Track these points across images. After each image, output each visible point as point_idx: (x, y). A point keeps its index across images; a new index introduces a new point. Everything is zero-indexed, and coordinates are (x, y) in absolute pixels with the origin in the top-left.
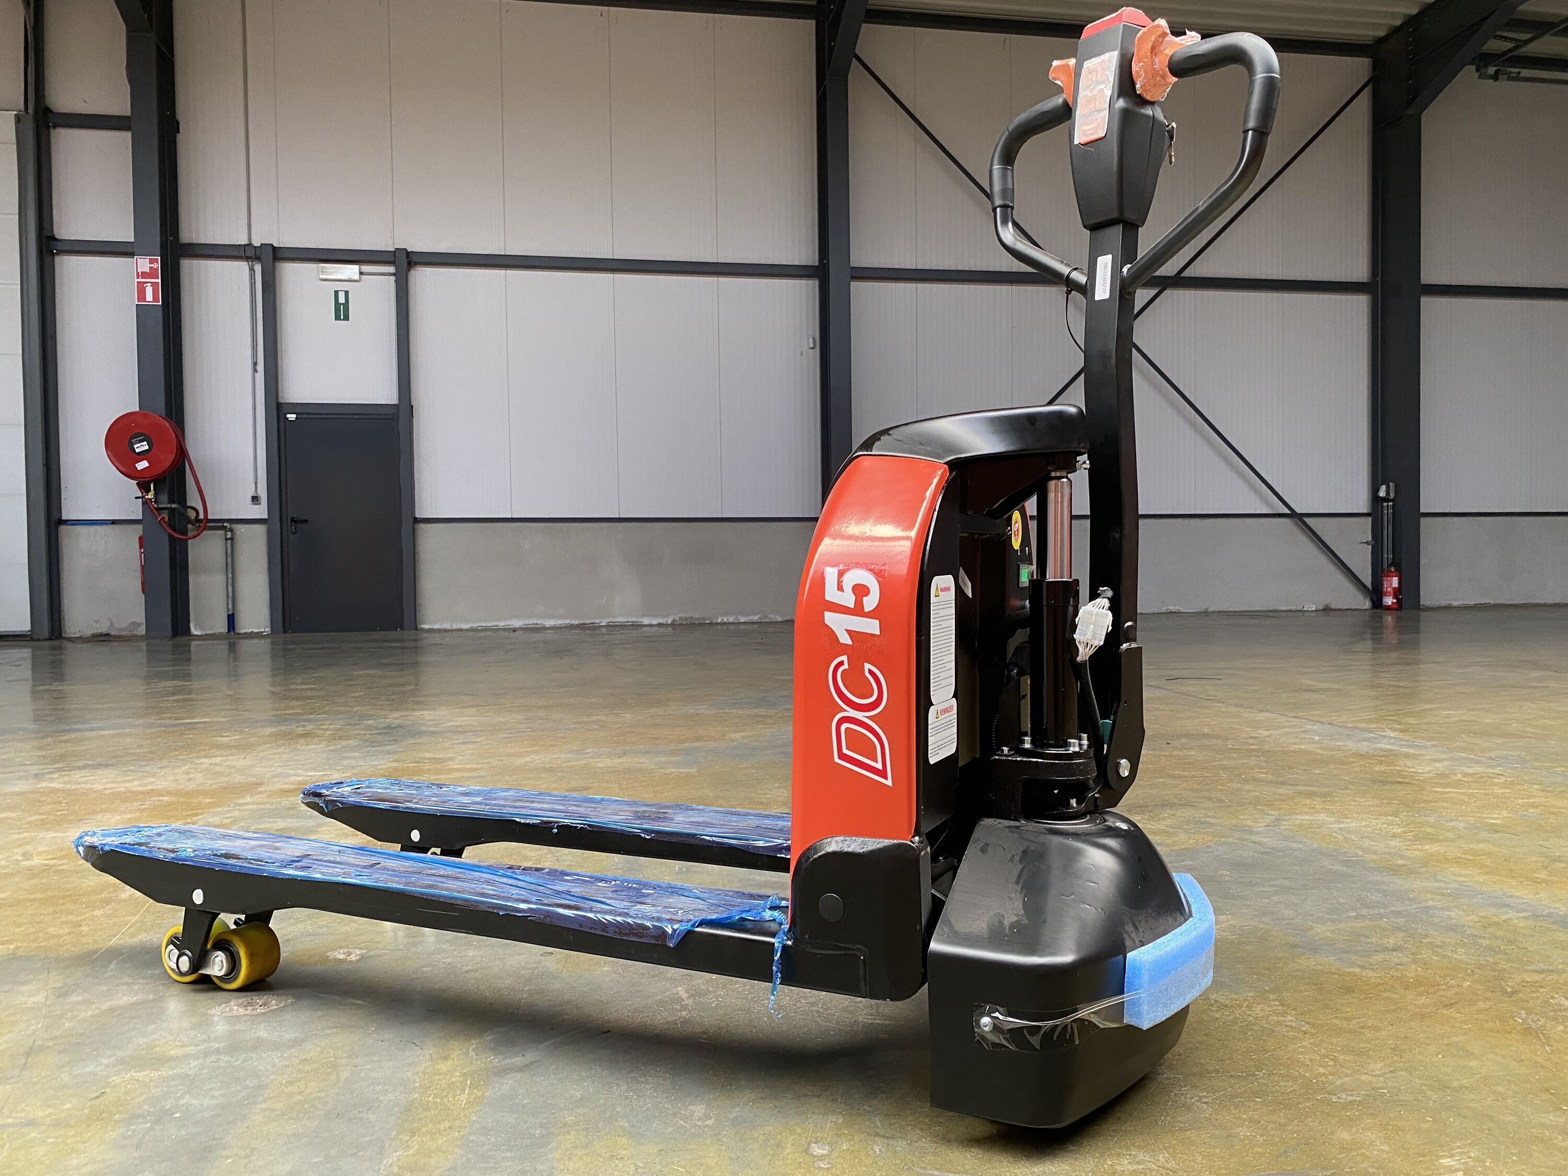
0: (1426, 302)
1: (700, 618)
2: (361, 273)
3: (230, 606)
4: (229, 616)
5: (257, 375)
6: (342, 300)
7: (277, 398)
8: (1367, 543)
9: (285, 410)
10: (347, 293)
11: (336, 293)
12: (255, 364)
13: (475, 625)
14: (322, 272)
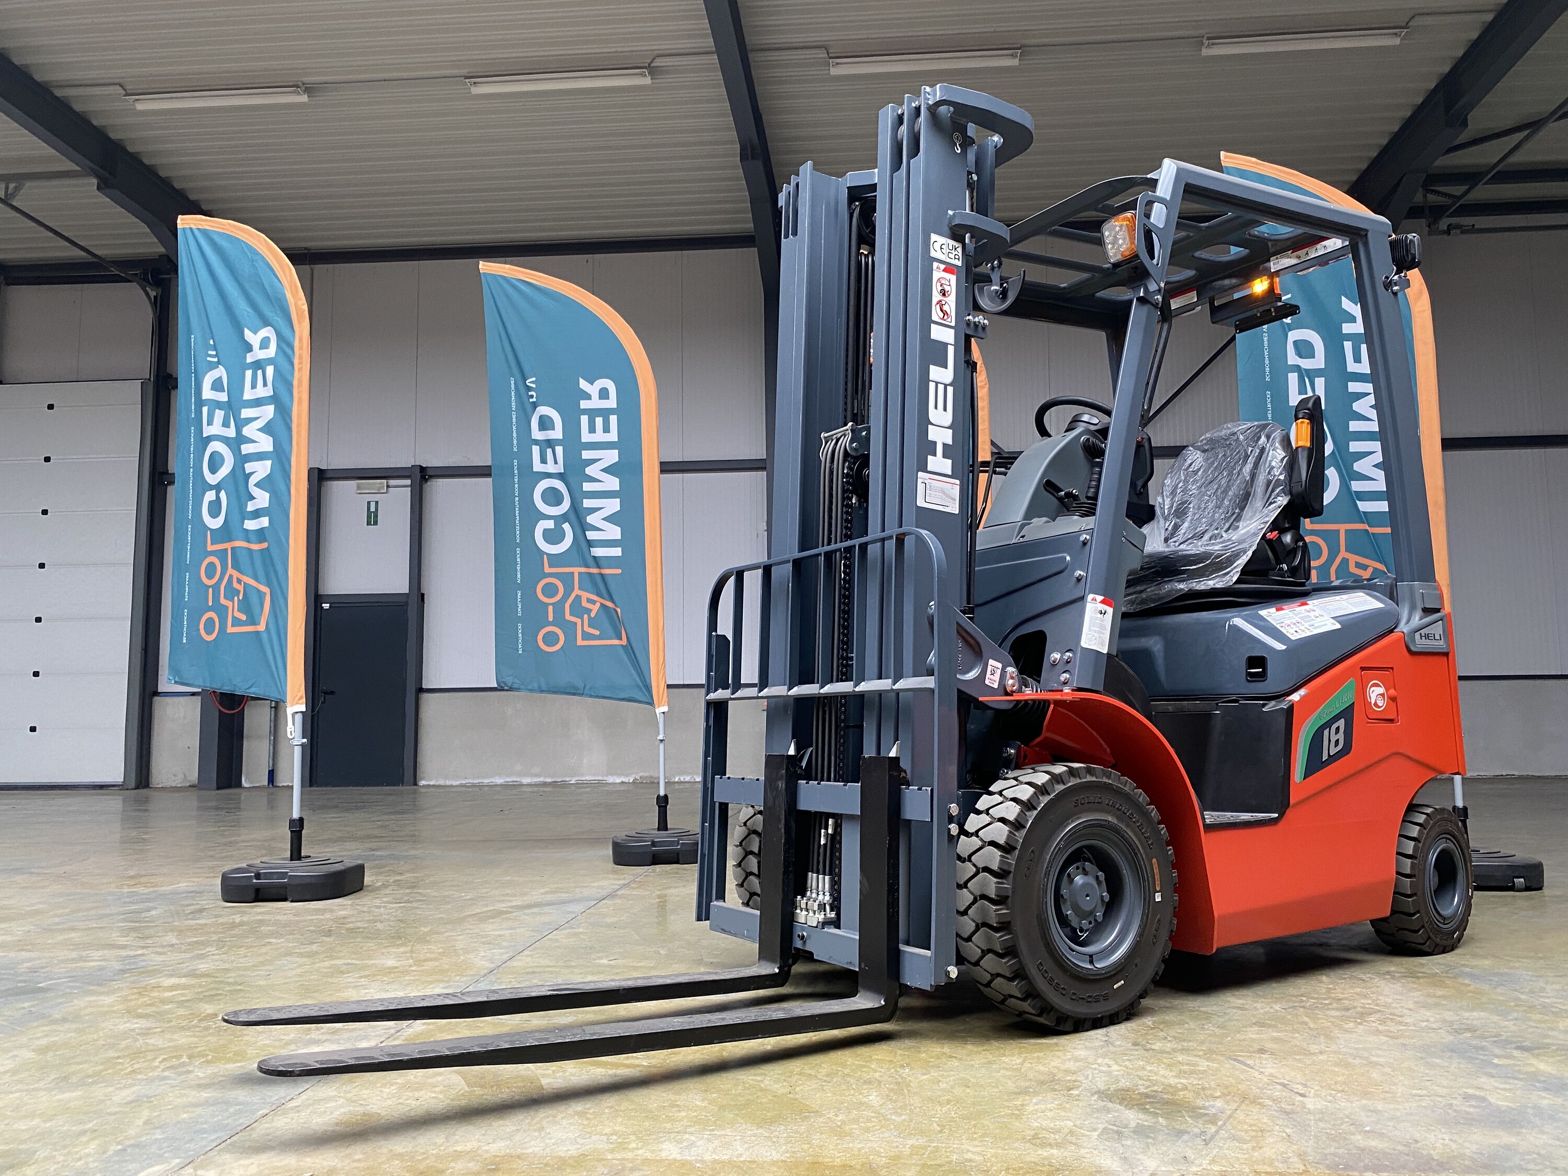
2: (388, 486)
3: (272, 764)
4: (270, 771)
6: (373, 509)
7: (316, 589)
9: (323, 600)
10: (377, 503)
11: (369, 503)
13: (464, 782)
14: (359, 487)
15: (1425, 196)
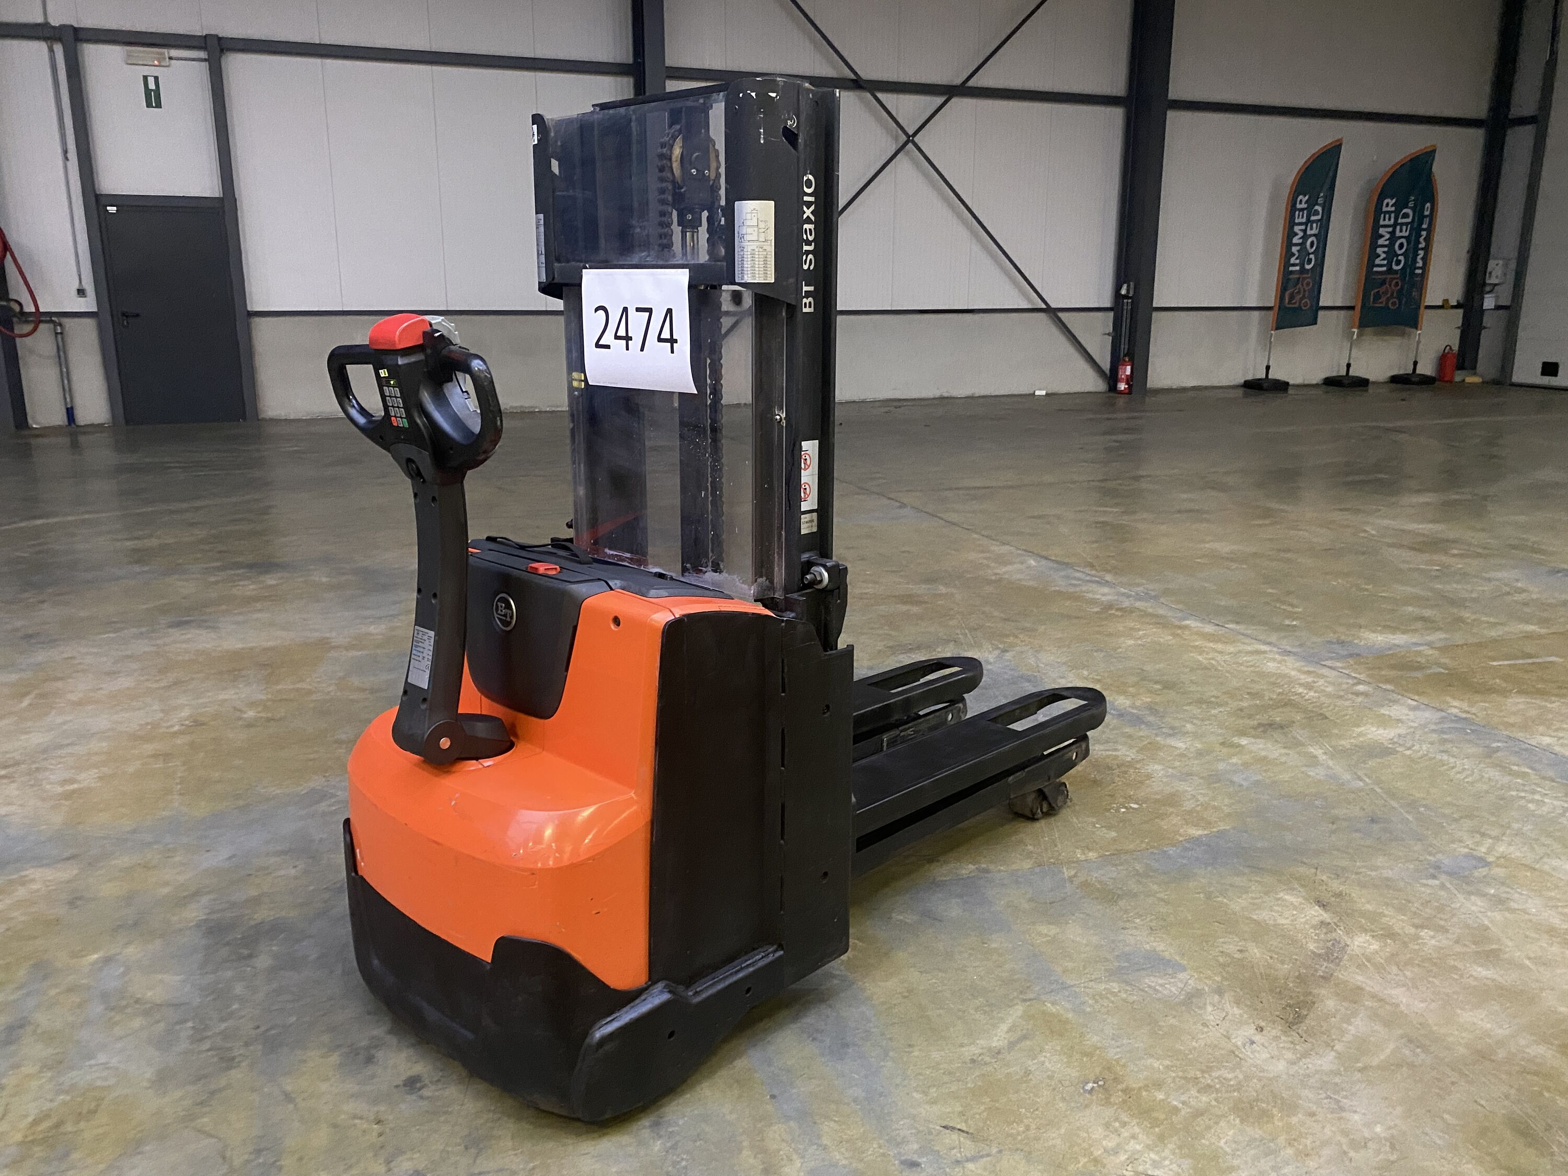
0: (1174, 118)
2: (169, 58)
3: (68, 400)
4: (67, 409)
5: (69, 164)
6: (152, 86)
7: (94, 190)
8: (1109, 334)
9: (103, 201)
10: (156, 78)
11: (145, 78)
12: (65, 152)
14: (129, 56)
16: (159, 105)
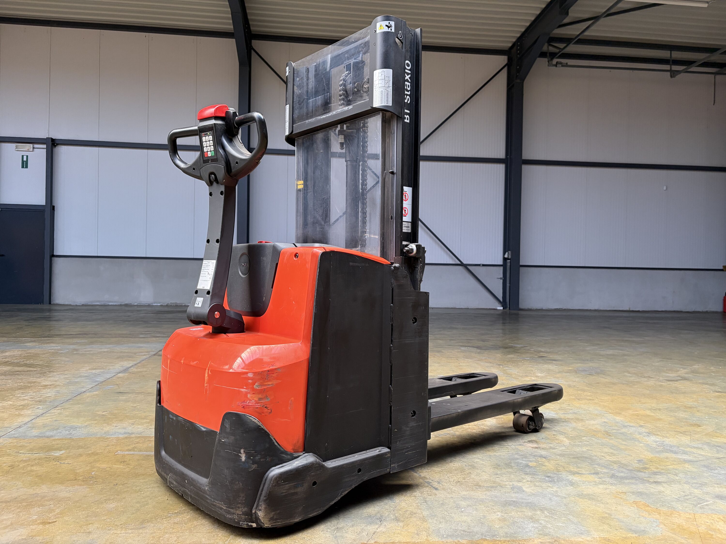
0: (525, 168)
1: (180, 303)
2: (33, 148)
6: (25, 159)
8: (501, 278)
10: (27, 156)
11: (23, 156)
13: (77, 303)
14: (17, 147)
15: (548, 47)
16: (27, 167)
